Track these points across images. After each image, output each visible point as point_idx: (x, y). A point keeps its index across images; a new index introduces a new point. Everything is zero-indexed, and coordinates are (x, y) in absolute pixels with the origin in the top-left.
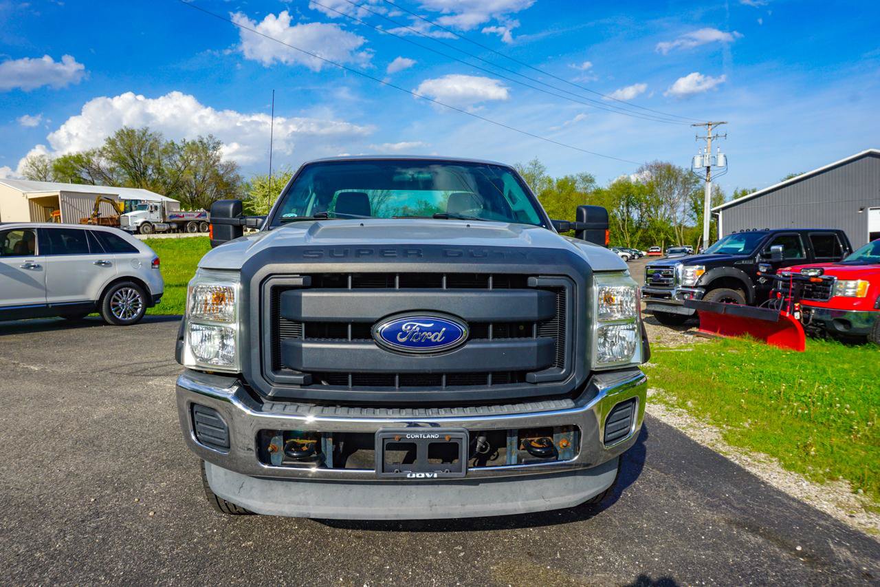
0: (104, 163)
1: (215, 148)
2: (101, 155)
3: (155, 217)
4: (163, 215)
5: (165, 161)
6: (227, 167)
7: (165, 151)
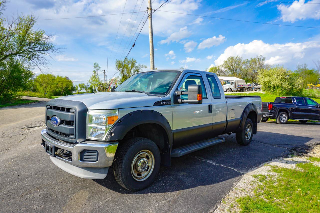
0: (223, 69)
1: (263, 60)
2: (223, 66)
3: (232, 86)
4: (235, 86)
5: (243, 67)
6: (267, 66)
7: (244, 63)
